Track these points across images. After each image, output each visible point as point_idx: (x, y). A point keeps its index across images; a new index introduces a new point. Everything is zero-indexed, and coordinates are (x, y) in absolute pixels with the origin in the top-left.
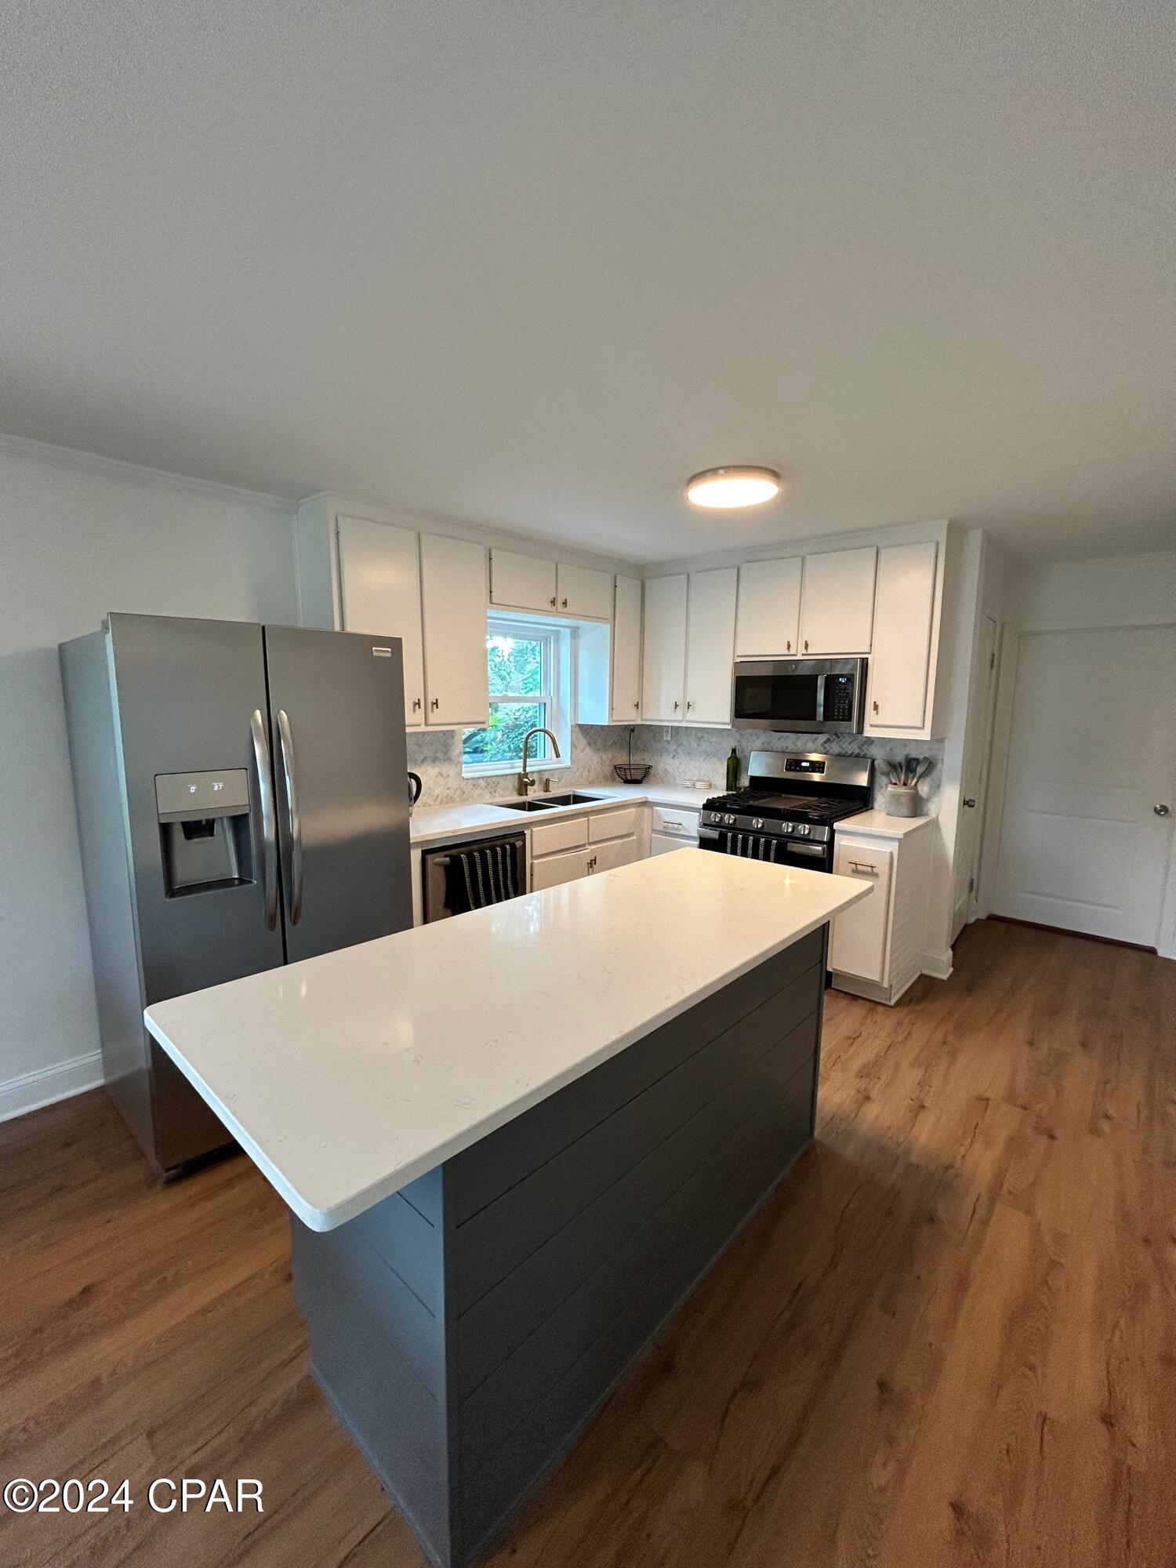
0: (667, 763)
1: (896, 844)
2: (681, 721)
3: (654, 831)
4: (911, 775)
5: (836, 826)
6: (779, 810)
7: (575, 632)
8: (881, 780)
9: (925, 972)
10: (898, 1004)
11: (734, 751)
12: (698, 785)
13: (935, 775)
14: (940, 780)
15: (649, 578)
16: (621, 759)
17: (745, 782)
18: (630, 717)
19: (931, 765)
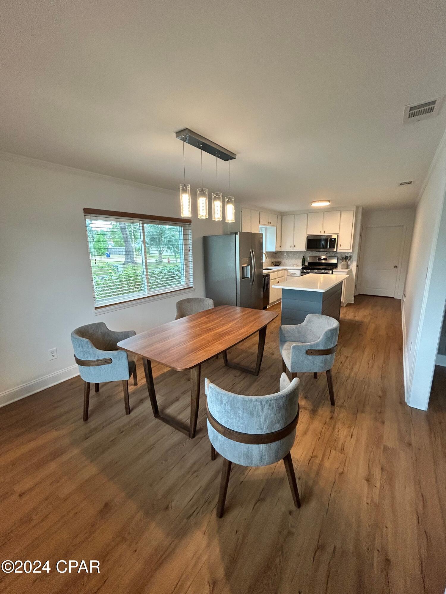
0: (285, 261)
1: (346, 273)
2: (292, 250)
3: (288, 276)
4: (346, 260)
5: (333, 270)
6: (320, 268)
7: (266, 229)
8: (340, 261)
9: (349, 302)
10: (346, 306)
11: (304, 257)
12: (294, 265)
13: (351, 260)
14: (352, 261)
15: (284, 215)
16: (273, 260)
17: (306, 264)
18: (279, 250)
19: (351, 257)
